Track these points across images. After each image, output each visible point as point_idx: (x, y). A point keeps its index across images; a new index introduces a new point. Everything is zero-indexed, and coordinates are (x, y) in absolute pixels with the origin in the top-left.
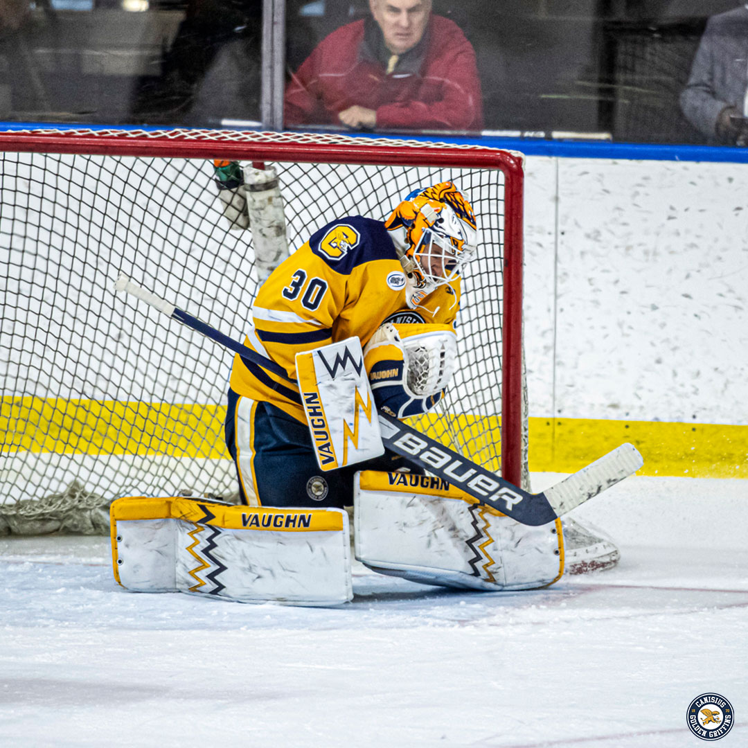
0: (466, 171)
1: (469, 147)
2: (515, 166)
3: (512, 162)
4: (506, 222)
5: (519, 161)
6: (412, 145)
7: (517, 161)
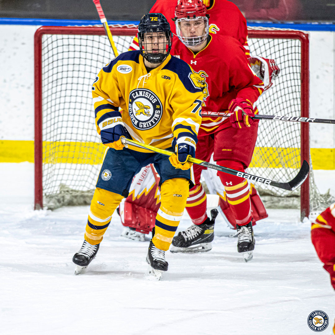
0: (285, 40)
1: (286, 29)
2: (305, 38)
3: (304, 36)
4: (302, 63)
5: (307, 36)
6: (260, 29)
7: (306, 36)
